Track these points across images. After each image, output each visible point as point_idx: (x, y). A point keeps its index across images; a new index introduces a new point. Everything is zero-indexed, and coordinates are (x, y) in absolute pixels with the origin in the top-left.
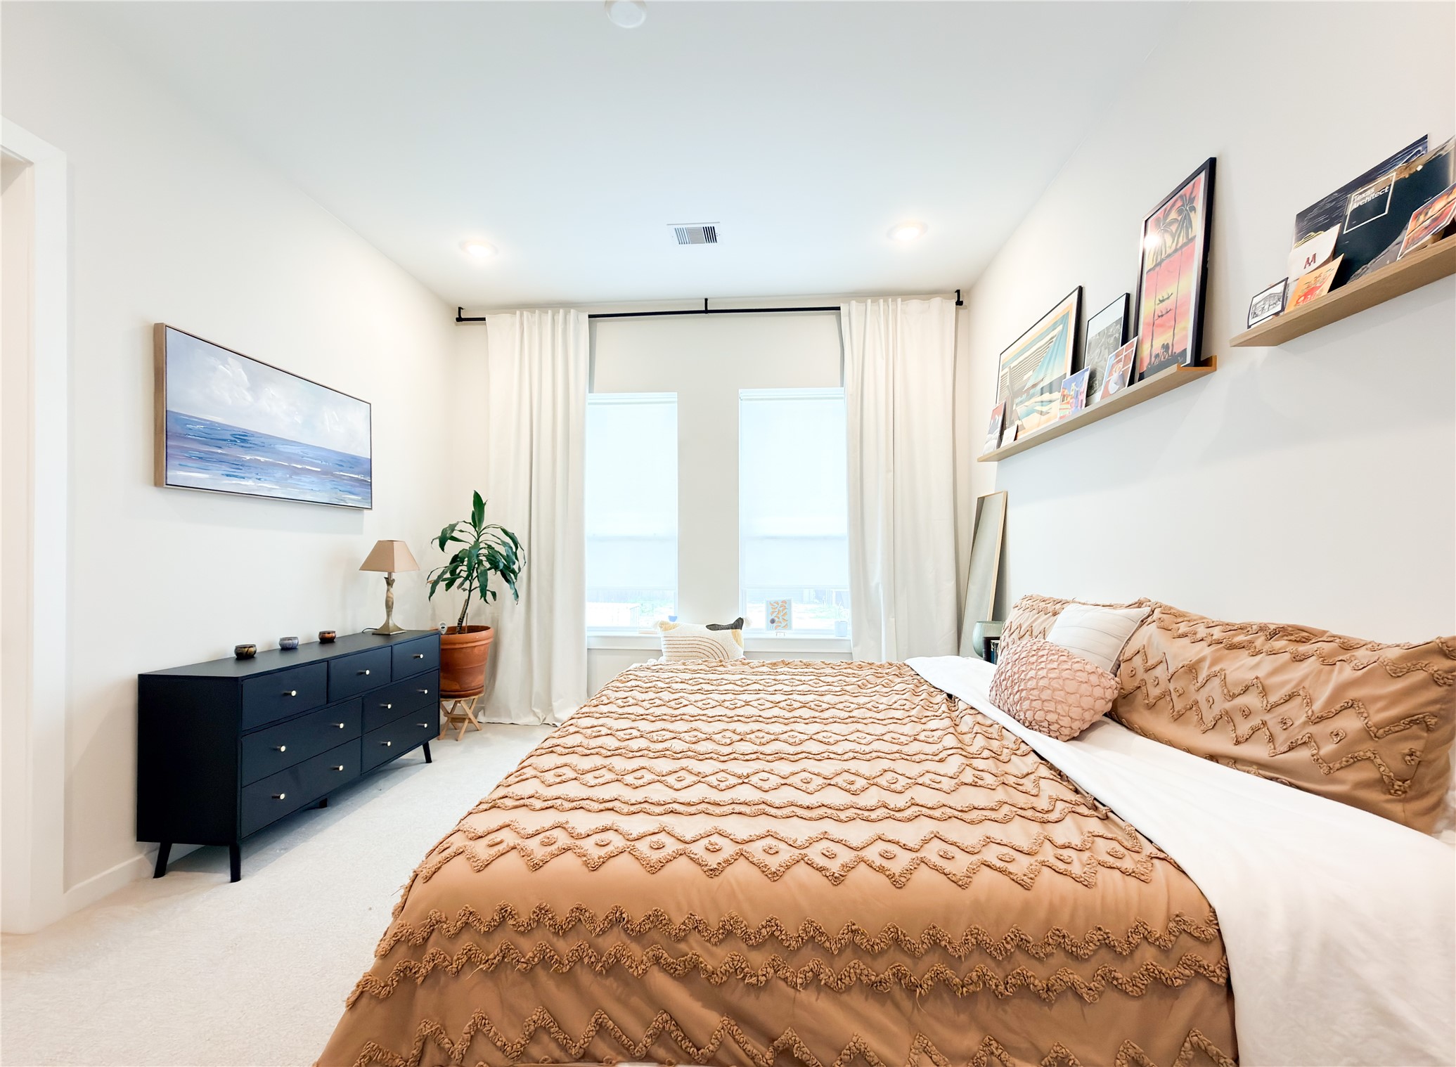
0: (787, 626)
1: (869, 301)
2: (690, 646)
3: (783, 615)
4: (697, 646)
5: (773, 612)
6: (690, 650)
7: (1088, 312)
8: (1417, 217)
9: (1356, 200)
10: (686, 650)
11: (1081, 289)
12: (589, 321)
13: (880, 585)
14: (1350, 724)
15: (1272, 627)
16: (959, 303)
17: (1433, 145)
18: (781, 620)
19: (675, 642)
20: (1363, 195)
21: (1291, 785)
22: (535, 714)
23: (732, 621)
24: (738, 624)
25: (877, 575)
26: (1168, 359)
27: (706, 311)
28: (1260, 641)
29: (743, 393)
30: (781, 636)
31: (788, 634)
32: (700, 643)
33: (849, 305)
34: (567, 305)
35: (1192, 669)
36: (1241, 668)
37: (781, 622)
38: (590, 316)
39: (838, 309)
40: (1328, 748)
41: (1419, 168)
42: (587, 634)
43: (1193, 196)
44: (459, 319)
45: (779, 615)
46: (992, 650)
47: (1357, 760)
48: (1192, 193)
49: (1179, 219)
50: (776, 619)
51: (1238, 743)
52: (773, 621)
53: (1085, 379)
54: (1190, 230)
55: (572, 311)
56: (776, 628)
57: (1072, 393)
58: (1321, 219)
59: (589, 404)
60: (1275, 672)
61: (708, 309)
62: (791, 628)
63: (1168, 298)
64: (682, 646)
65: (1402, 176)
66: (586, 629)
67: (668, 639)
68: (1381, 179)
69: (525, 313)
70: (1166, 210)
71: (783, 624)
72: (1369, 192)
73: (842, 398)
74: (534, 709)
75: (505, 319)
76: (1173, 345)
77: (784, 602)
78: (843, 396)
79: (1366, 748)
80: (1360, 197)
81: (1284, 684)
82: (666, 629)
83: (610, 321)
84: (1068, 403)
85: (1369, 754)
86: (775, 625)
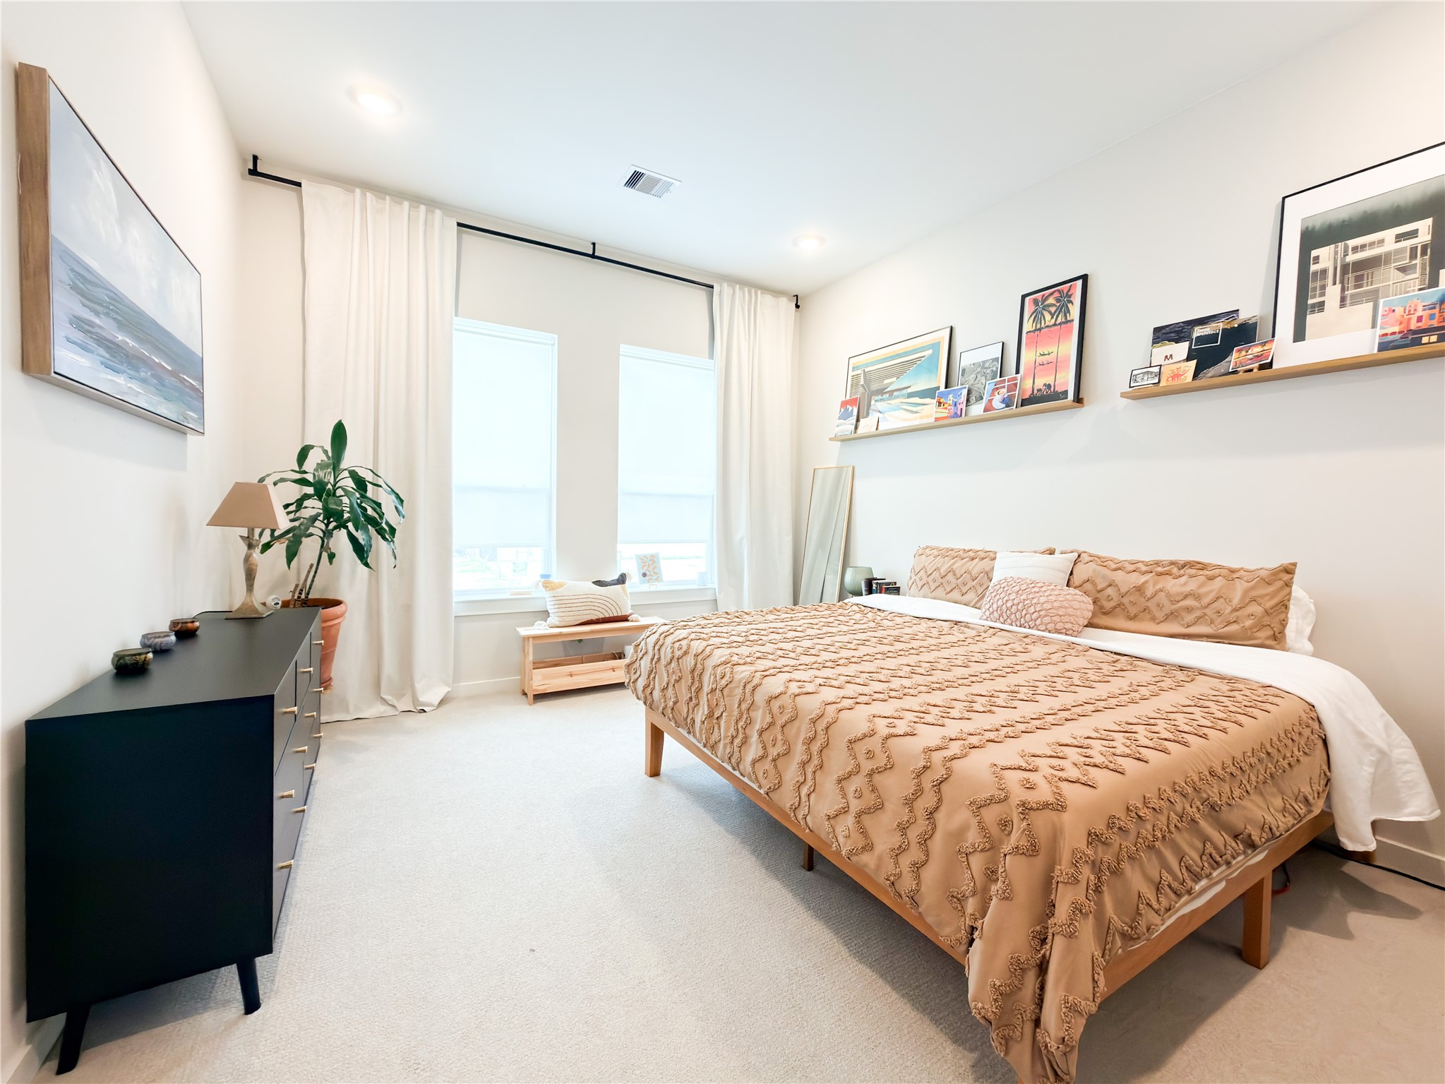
0: (659, 579)
1: (738, 287)
2: (584, 604)
3: (654, 569)
4: (591, 604)
5: (644, 566)
6: (584, 608)
7: (959, 346)
8: (1239, 351)
9: (1198, 332)
10: (580, 608)
11: (952, 328)
12: (458, 230)
13: (745, 540)
14: (1256, 609)
15: (1182, 562)
16: (797, 306)
17: (1243, 316)
18: (652, 573)
19: (567, 602)
20: (1203, 330)
21: (1230, 644)
22: (384, 701)
23: (616, 577)
24: (622, 580)
25: (741, 530)
26: (1050, 394)
27: (593, 256)
28: (1175, 570)
29: (624, 348)
30: (653, 588)
31: (659, 587)
32: (594, 600)
33: (721, 286)
34: (432, 204)
35: (1139, 589)
36: (1173, 585)
37: (652, 576)
38: (459, 225)
39: (712, 287)
40: (1248, 623)
41: (1236, 326)
42: (455, 599)
43: (1070, 293)
44: (254, 172)
45: (649, 569)
46: (874, 588)
47: (1264, 626)
48: (1069, 291)
49: (1058, 305)
50: (648, 573)
51: (1188, 626)
52: (644, 575)
53: (963, 394)
54: (1068, 315)
55: (438, 212)
56: (648, 582)
57: (951, 402)
58: (1172, 335)
59: (455, 330)
60: (1201, 586)
61: (596, 254)
62: (662, 581)
63: (1049, 354)
64: (576, 605)
65: (1226, 327)
66: (454, 593)
67: (557, 598)
68: (1213, 325)
69: (368, 194)
70: (1044, 295)
71: (655, 577)
72: (1206, 329)
73: (712, 370)
74: (384, 696)
75: (333, 193)
76: (1054, 386)
77: (652, 556)
78: (713, 368)
79: (1267, 620)
80: (1201, 331)
81: (1211, 591)
82: (553, 589)
83: (480, 236)
84: (946, 408)
85: (1268, 623)
86: (647, 578)
